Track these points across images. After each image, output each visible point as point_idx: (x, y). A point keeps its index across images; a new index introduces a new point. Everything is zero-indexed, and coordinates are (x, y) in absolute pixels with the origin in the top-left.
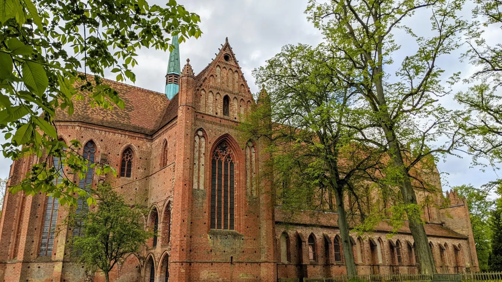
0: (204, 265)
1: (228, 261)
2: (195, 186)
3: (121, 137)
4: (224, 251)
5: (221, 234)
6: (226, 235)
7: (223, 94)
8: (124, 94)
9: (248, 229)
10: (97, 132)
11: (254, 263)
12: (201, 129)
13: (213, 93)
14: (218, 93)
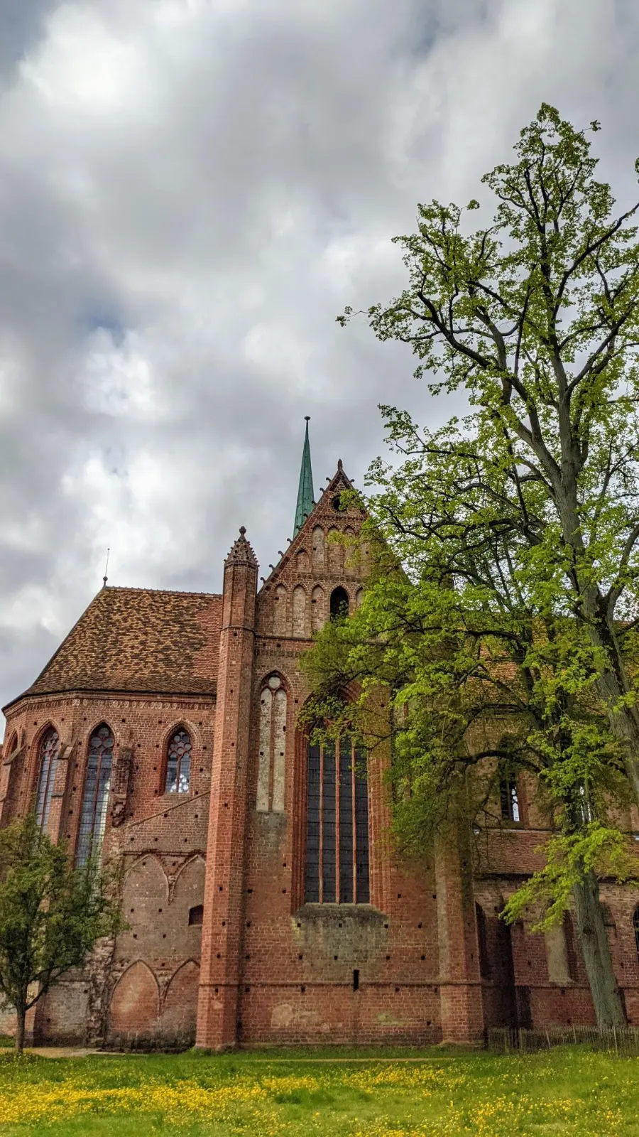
0: (282, 991)
1: (347, 982)
2: (262, 805)
3: (164, 707)
4: (336, 958)
5: (327, 915)
6: (340, 918)
7: (329, 587)
8: (193, 615)
9: (400, 900)
10: (115, 704)
11: (419, 986)
12: (274, 674)
13: (304, 589)
14: (318, 586)
